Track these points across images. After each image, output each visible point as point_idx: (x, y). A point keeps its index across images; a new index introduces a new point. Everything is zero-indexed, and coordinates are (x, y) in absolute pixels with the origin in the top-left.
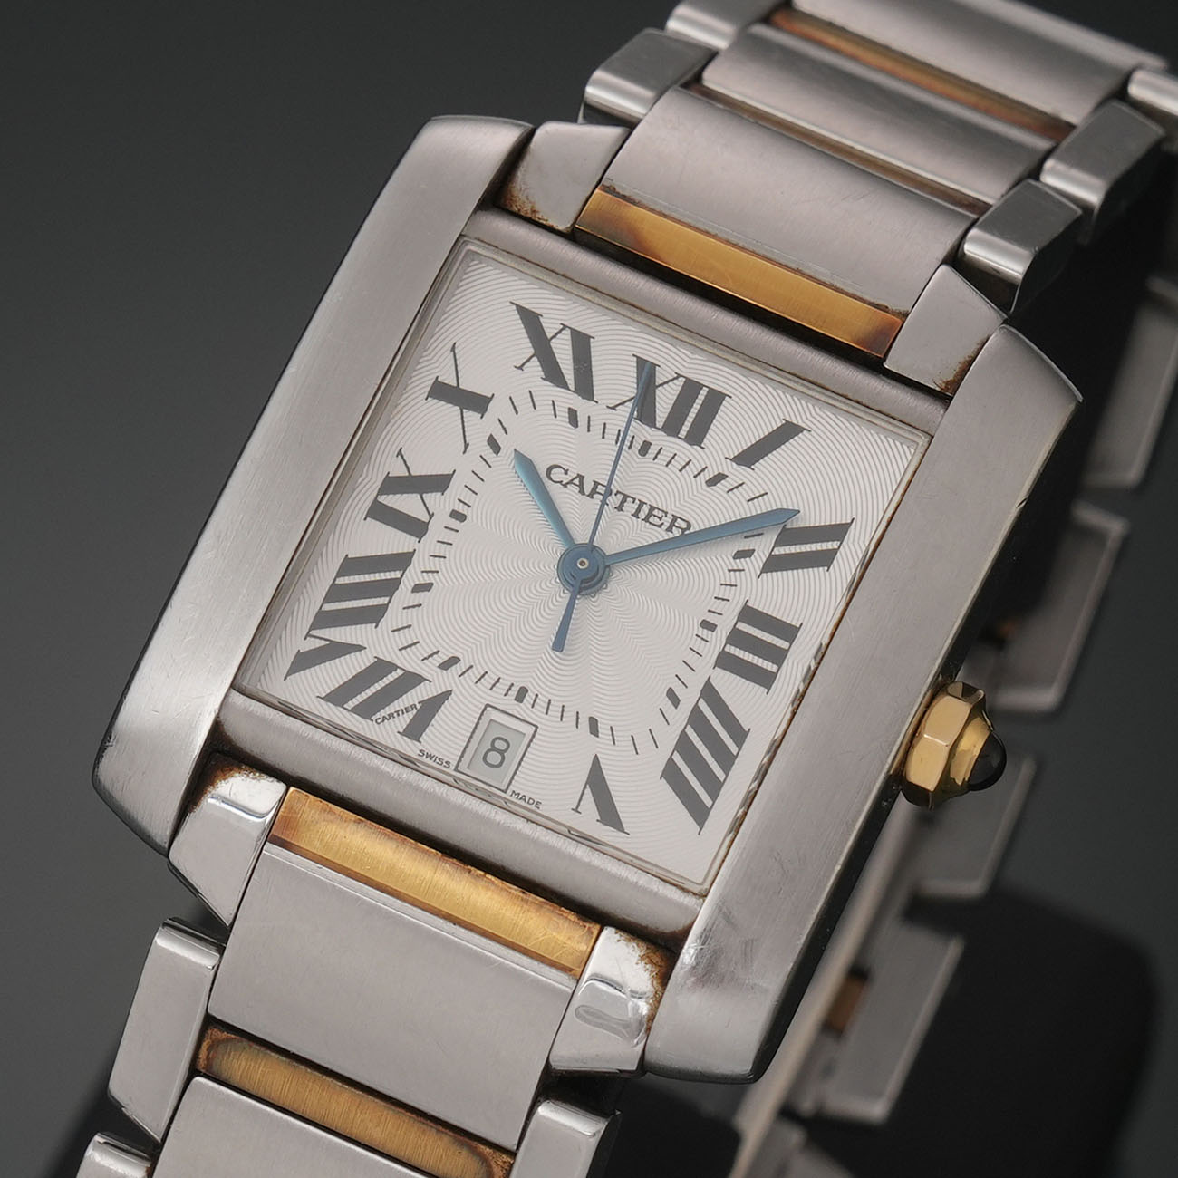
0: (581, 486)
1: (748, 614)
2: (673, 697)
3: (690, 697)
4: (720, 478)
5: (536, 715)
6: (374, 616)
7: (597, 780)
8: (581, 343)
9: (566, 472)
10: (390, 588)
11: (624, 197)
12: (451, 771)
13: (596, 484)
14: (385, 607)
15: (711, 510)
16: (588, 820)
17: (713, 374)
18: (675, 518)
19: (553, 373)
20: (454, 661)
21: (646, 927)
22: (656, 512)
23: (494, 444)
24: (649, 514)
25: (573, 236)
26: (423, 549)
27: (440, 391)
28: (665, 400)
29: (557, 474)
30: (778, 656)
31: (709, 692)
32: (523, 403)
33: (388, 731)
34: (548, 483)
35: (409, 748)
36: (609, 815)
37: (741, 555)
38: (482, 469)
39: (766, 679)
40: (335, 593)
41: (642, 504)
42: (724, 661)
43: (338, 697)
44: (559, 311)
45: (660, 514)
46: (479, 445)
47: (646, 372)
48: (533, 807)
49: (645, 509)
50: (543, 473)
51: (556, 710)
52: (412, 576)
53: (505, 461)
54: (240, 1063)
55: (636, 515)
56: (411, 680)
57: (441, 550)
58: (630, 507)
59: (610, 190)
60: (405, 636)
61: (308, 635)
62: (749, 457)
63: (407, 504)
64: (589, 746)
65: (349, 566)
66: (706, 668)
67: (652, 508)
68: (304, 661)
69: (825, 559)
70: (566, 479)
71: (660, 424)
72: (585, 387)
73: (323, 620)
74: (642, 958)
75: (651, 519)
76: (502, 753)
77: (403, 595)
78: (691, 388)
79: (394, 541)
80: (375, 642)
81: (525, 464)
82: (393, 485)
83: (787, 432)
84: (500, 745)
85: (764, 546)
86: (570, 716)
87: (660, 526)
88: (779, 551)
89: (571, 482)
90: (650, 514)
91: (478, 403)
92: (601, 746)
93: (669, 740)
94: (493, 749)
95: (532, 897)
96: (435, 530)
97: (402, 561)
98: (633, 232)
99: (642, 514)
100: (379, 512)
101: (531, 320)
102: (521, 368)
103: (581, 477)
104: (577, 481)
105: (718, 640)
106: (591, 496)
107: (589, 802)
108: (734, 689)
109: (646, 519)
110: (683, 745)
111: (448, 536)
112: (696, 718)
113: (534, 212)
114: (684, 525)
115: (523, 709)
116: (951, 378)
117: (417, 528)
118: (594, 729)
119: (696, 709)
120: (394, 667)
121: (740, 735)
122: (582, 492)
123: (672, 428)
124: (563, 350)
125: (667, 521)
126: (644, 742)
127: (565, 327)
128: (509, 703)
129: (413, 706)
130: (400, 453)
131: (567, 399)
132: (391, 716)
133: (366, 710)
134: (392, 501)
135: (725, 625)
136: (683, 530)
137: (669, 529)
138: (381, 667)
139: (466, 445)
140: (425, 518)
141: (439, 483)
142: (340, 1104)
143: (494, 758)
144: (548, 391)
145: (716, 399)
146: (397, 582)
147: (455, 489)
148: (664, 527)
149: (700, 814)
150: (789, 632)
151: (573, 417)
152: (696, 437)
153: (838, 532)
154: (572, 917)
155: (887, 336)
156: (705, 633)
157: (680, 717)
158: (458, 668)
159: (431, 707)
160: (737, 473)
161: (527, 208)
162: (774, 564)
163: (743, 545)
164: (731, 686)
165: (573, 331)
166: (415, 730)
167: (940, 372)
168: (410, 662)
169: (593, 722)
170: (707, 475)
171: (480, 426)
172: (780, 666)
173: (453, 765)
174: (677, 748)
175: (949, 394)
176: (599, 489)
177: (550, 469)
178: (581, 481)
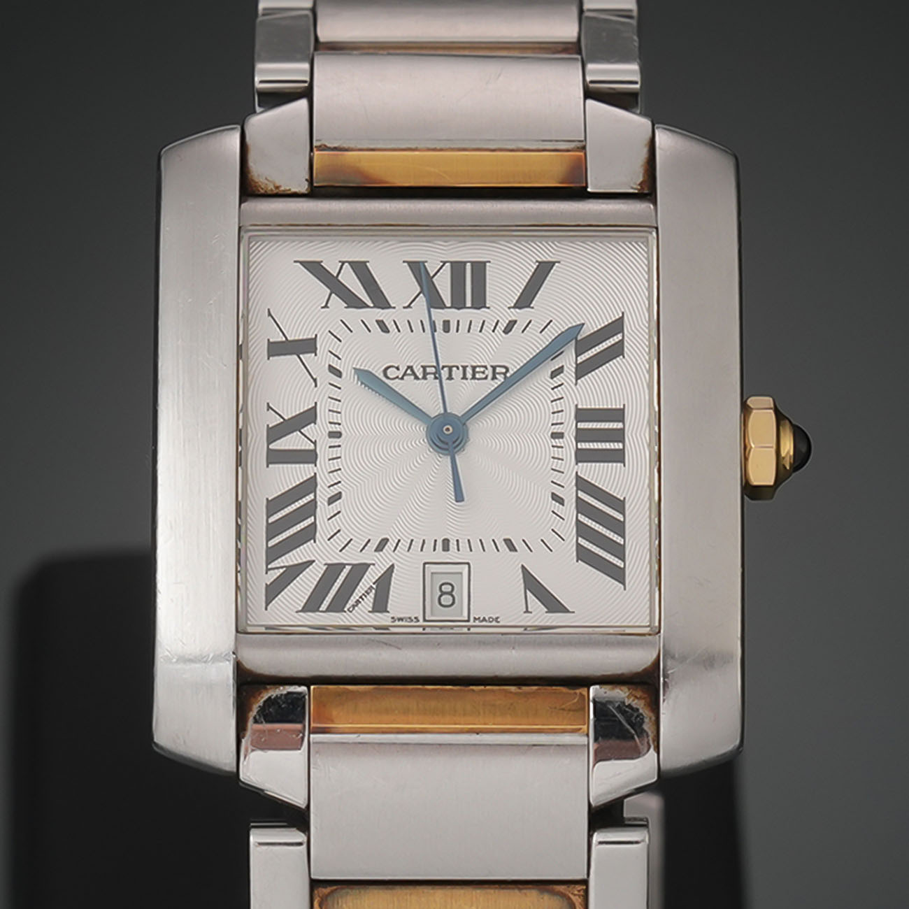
0: (414, 373)
1: (581, 415)
2: (557, 498)
3: (569, 494)
4: (512, 324)
5: (464, 555)
6: (309, 534)
7: (532, 584)
8: (361, 269)
9: (398, 368)
10: (311, 509)
11: (335, 149)
12: (421, 622)
13: (424, 368)
14: (314, 524)
15: (517, 351)
16: (539, 615)
17: (468, 252)
18: (494, 368)
19: (353, 302)
20: (384, 542)
21: (622, 674)
22: (478, 369)
23: (332, 369)
24: (474, 372)
25: (315, 192)
26: (320, 472)
27: (276, 349)
28: (443, 284)
29: (392, 373)
30: (619, 436)
31: (581, 484)
32: (341, 331)
33: (361, 614)
34: (391, 383)
35: (382, 619)
36: (553, 605)
37: (554, 374)
38: (335, 393)
39: (618, 457)
40: (272, 531)
42: (582, 456)
43: (312, 605)
44: (333, 255)
45: (482, 369)
46: (326, 377)
47: (417, 269)
48: (494, 623)
49: (469, 370)
50: (381, 376)
51: (476, 545)
52: (323, 493)
53: (348, 381)
54: (348, 905)
55: (464, 377)
56: (359, 570)
57: (335, 465)
58: (457, 374)
59: (323, 148)
60: (340, 540)
61: (268, 570)
62: (525, 301)
63: (292, 442)
64: (511, 563)
65: (273, 505)
66: (571, 468)
67: (474, 368)
68: (273, 591)
69: (617, 351)
70: (400, 374)
71: (448, 303)
72: (381, 302)
73: (273, 554)
75: (477, 376)
76: (450, 593)
77: (323, 510)
78: (458, 269)
79: (295, 474)
80: (319, 553)
81: (365, 376)
82: (275, 433)
83: (543, 270)
84: (447, 588)
85: (568, 360)
86: (489, 545)
87: (486, 378)
88: (582, 358)
89: (405, 374)
90: (474, 373)
91: (309, 346)
92: (522, 557)
93: (570, 531)
94: (443, 593)
95: (527, 689)
96: (323, 453)
97: (310, 485)
98: (359, 172)
99: (469, 375)
100: (276, 457)
101: (315, 268)
102: (326, 306)
103: (410, 367)
104: (409, 372)
105: (569, 441)
106: (424, 377)
107: (534, 603)
108: (599, 474)
109: (474, 377)
110: (582, 530)
111: (335, 452)
112: (581, 506)
113: (277, 188)
114: (503, 370)
115: (452, 555)
116: (641, 179)
117: (310, 457)
118: (512, 548)
119: (579, 500)
120: (343, 566)
121: (619, 505)
122: (417, 378)
123: (458, 303)
124: (350, 280)
125: (489, 372)
126: (552, 540)
127: (343, 263)
128: (440, 556)
129: (371, 588)
130: (269, 408)
131: (372, 314)
132: (358, 602)
133: (337, 606)
134: (279, 445)
135: (570, 430)
136: (505, 374)
137: (494, 378)
138: (333, 570)
139: (315, 380)
140: (312, 447)
141: (310, 416)
143: (446, 600)
144: (354, 315)
145: (480, 269)
146: (314, 503)
147: (323, 416)
148: (490, 377)
149: (618, 575)
150: (618, 414)
151: (381, 324)
152: (480, 302)
153: (617, 326)
154: (563, 690)
155: (579, 168)
156: (558, 442)
157: (569, 510)
158: (390, 546)
159: (384, 583)
160: (522, 315)
161: (271, 187)
162: (582, 370)
163: (556, 365)
164: (596, 473)
165: (350, 263)
166: (380, 605)
167: (631, 180)
168: (352, 557)
169: (508, 542)
170: (502, 326)
171: (318, 362)
172: (623, 442)
173: (421, 619)
174: (579, 535)
175: (646, 191)
176: (428, 370)
177: (385, 371)
178: (412, 370)
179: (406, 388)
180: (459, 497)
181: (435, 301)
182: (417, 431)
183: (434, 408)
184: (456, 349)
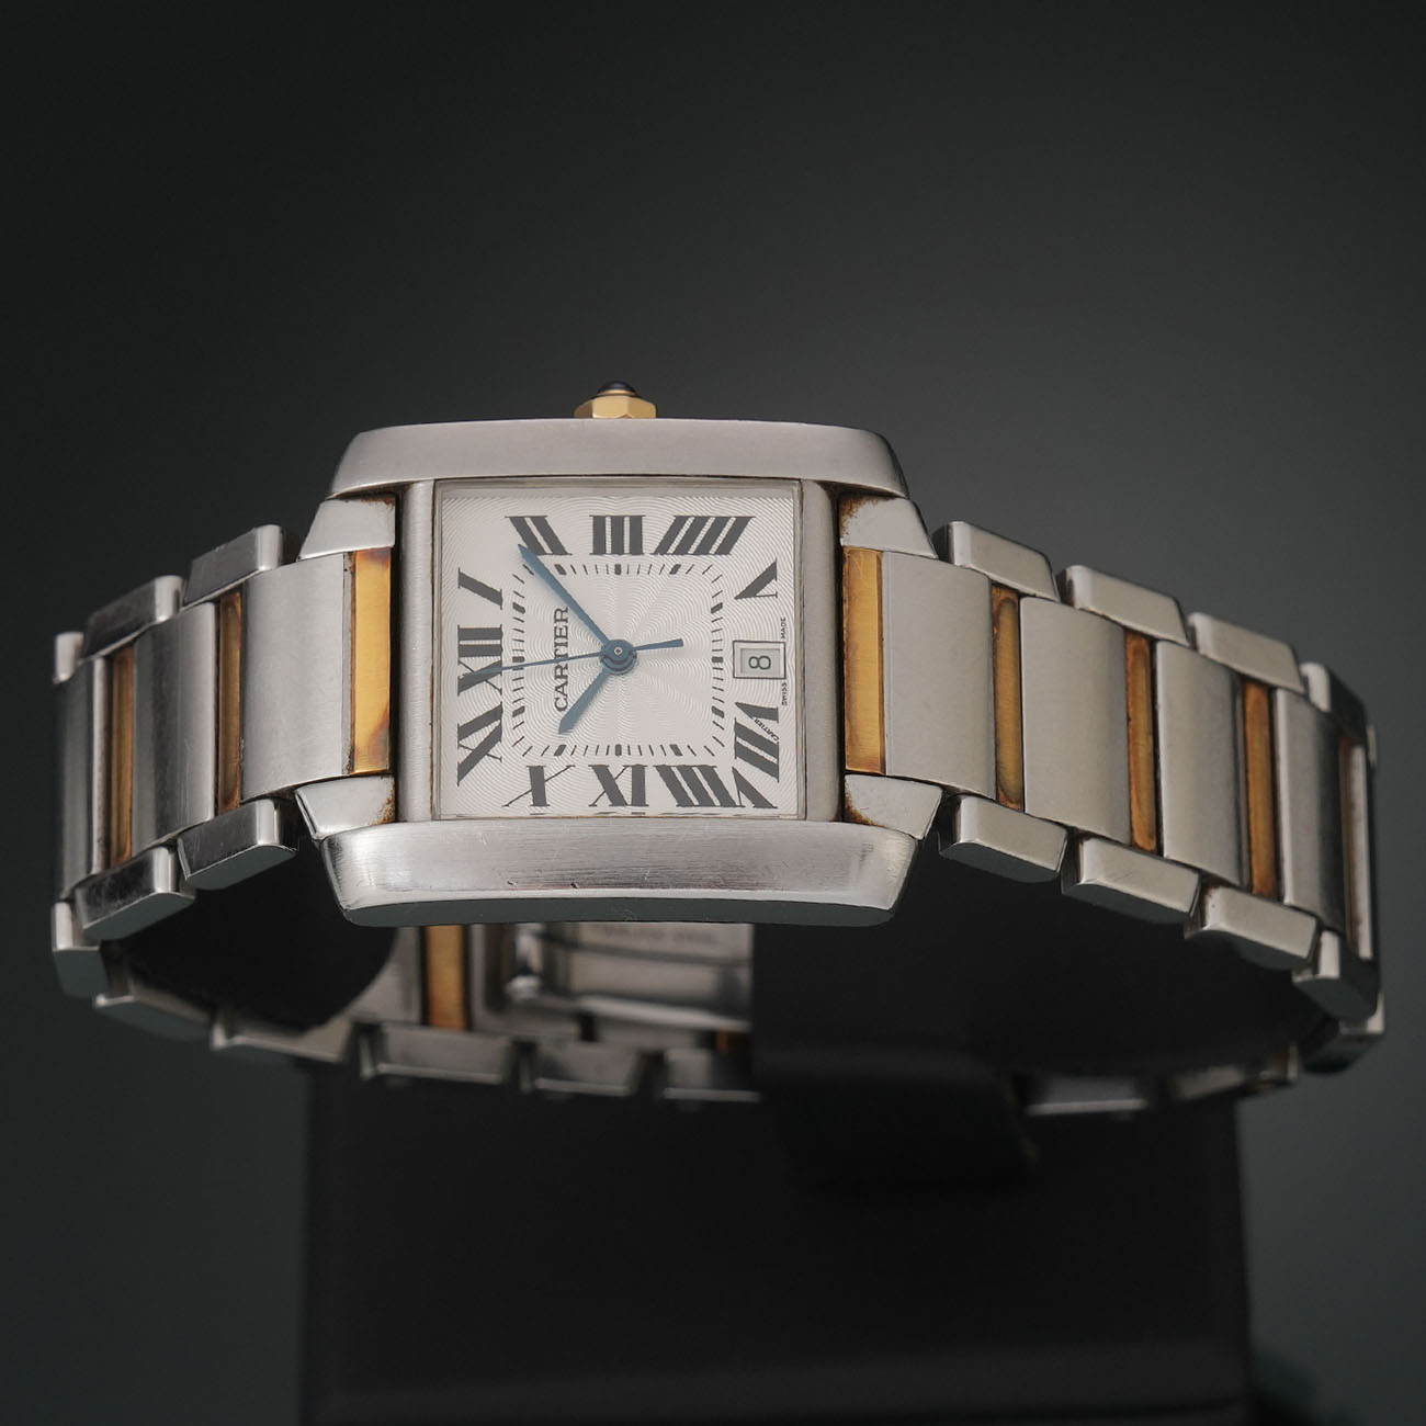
0: (562, 686)
1: (599, 549)
2: (675, 570)
3: (670, 560)
4: (516, 607)
5: (726, 646)
6: (709, 771)
7: (752, 591)
8: (465, 731)
9: (557, 699)
10: (686, 771)
11: (352, 757)
12: (787, 681)
13: (557, 677)
14: (700, 767)
15: (541, 604)
16: (780, 585)
17: (451, 642)
18: (556, 621)
19: (496, 737)
20: (715, 710)
21: (832, 516)
22: (558, 634)
23: (559, 752)
24: (561, 638)
25: (395, 770)
26: (650, 762)
27: (539, 798)
28: (479, 663)
29: (561, 703)
30: (618, 521)
31: (662, 549)
32: (523, 746)
33: (781, 731)
34: (571, 705)
36: (770, 574)
37: (562, 571)
38: (580, 750)
39: (637, 522)
40: (705, 802)
41: (556, 644)
42: (637, 549)
43: (773, 770)
44: (452, 754)
45: (558, 631)
46: (566, 757)
47: (466, 683)
49: (559, 640)
50: (565, 713)
51: (716, 636)
52: (672, 760)
53: (570, 740)
55: (566, 645)
56: (740, 730)
57: (646, 751)
58: (562, 650)
59: (351, 766)
60: (714, 746)
61: (742, 806)
62: (495, 597)
63: (625, 786)
64: (732, 608)
65: (683, 801)
66: (648, 557)
67: (556, 637)
68: (760, 801)
69: (540, 522)
70: (562, 697)
71: (498, 658)
72: (496, 713)
73: (727, 801)
74: (851, 516)
75: (564, 633)
76: (758, 660)
77: (687, 759)
78: (464, 652)
79: (654, 783)
80: (726, 764)
81: (567, 725)
82: (617, 799)
83: (466, 582)
84: (754, 662)
85: (549, 561)
86: (716, 626)
87: (567, 628)
88: (547, 549)
89: (562, 693)
90: (561, 636)
91: (537, 775)
92: (727, 599)
93: (703, 560)
94: (758, 665)
95: (845, 596)
96: (635, 760)
97: (665, 771)
98: (375, 734)
99: (564, 640)
100: (639, 798)
101: (464, 769)
102: (500, 759)
103: (556, 688)
104: (560, 690)
105: (626, 560)
106: (566, 677)
107: (770, 588)
108: (652, 536)
109: (566, 637)
110: (703, 550)
111: (635, 751)
112: (682, 550)
113: (389, 802)
114: (559, 613)
115: (727, 655)
116: (383, 504)
117: (638, 773)
118: (720, 606)
119: (677, 552)
120: (737, 744)
121: (680, 521)
123: (498, 650)
124: (475, 740)
125: (560, 624)
126: (712, 574)
127: (460, 746)
128: (727, 664)
129: (756, 721)
130: (594, 804)
131: (507, 720)
132: (769, 732)
133: (773, 749)
134: (628, 797)
135: (610, 560)
136: (562, 612)
137: (566, 620)
138: (740, 752)
139: (568, 767)
140: (630, 769)
141: (602, 772)
143: (764, 662)
144: (508, 736)
145: (464, 633)
146: (680, 767)
147: (601, 760)
149: (742, 523)
150: (599, 522)
151: (516, 713)
152: (497, 633)
153: (519, 523)
154: (846, 566)
155: (373, 555)
156: (624, 569)
157: (685, 560)
158: (719, 706)
159: (751, 711)
160: (508, 599)
161: (389, 807)
162: (558, 549)
163: (554, 572)
164: (651, 539)
165: (460, 739)
166: (772, 714)
167: (382, 513)
168: (729, 737)
169: (714, 610)
170: (518, 615)
171: (552, 766)
172: (624, 517)
173: (783, 681)
174: (707, 553)
175: (394, 499)
176: (559, 674)
177: (559, 709)
178: (559, 687)
179: (575, 691)
180: (678, 643)
181: (497, 669)
182: (616, 684)
183: (593, 668)
184: (539, 647)
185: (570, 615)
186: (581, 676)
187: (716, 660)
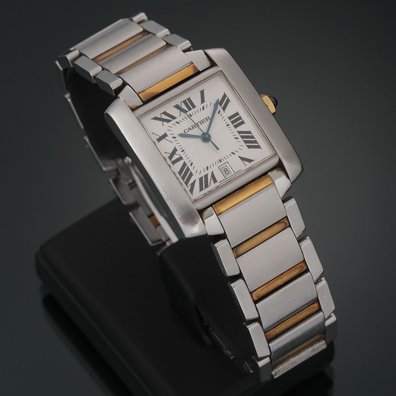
0: (191, 129)
1: (230, 118)
2: (236, 138)
3: (238, 136)
4: (203, 108)
5: (225, 161)
6: (191, 174)
7: (243, 159)
8: (165, 113)
10: (188, 169)
11: (142, 92)
12: (226, 180)
14: (191, 172)
15: (208, 112)
16: (249, 165)
17: (185, 97)
18: (206, 118)
19: (168, 121)
20: (207, 168)
21: (273, 167)
22: (203, 121)
23: (174, 138)
24: (202, 122)
25: (145, 103)
26: (185, 159)
27: (159, 140)
28: (184, 107)
29: (186, 131)
30: (240, 118)
31: (239, 132)
32: (170, 129)
33: (212, 186)
34: (187, 133)
35: (217, 184)
36: (250, 161)
37: (219, 112)
38: (177, 142)
39: (243, 123)
40: (183, 178)
41: (200, 122)
42: (236, 127)
43: (201, 189)
44: (157, 113)
45: (204, 120)
46: (173, 140)
47: (177, 107)
48: (241, 172)
49: (201, 122)
50: (184, 133)
51: (226, 157)
52: (188, 164)
53: (178, 138)
54: (241, 250)
55: (201, 124)
56: (206, 176)
57: (187, 157)
58: (199, 124)
59: (140, 93)
60: (198, 172)
61: (187, 187)
62: (203, 101)
63: (175, 157)
64: (236, 157)
65: (180, 173)
66: (235, 131)
67: (202, 121)
68: (191, 190)
69: (228, 101)
70: (188, 130)
71: (188, 110)
72: (174, 118)
73: (186, 183)
74: (277, 171)
76: (227, 170)
77: (191, 168)
78: (185, 102)
79: (181, 163)
80: (196, 177)
81: (181, 135)
82: (170, 157)
83: (202, 93)
85: (220, 108)
86: (229, 156)
88: (222, 106)
89: (189, 130)
90: (203, 122)
91: (165, 136)
92: (237, 155)
93: (243, 143)
94: (226, 171)
95: (256, 181)
96: (183, 156)
97: (185, 164)
98: (151, 93)
99: (202, 123)
100: (174, 162)
101: (156, 118)
102: (163, 125)
103: (189, 128)
104: (189, 129)
105: (231, 125)
106: (193, 129)
107: (246, 163)
108: (241, 128)
109: (203, 123)
110: (246, 142)
111: (185, 155)
113: (136, 106)
114: (208, 118)
115: (223, 162)
116: (209, 63)
117: (180, 158)
118: (234, 154)
119: (241, 136)
120: (202, 177)
121: (250, 132)
122: (192, 129)
123: (190, 109)
124: (164, 117)
125: (205, 120)
126: (241, 147)
127: (161, 114)
128: (221, 164)
129: (211, 179)
130: (166, 153)
131: (174, 121)
132: (210, 183)
133: (207, 186)
134: (173, 160)
135: (229, 122)
136: (209, 118)
137: (207, 120)
138: (201, 179)
139: (171, 142)
140: (180, 156)
141: (175, 150)
142: (259, 239)
143: (227, 172)
144: (170, 124)
145: (189, 99)
146: (188, 167)
147: (177, 148)
148: (206, 121)
149: (259, 147)
150: (237, 114)
151: (177, 122)
152: (194, 107)
153: (225, 96)
154: (263, 177)
155: (195, 68)
156: (229, 126)
157: (240, 139)
158: (209, 168)
159: (213, 176)
160: (204, 104)
161: (135, 107)
162: (224, 109)
163: (217, 111)
164: (240, 128)
165: (162, 113)
166: (215, 181)
167: (207, 64)
168: (203, 174)
169: (232, 153)
170: (202, 109)
171: (169, 138)
172: (242, 119)
174: (245, 143)
175: (212, 65)
176: (193, 126)
177: (184, 132)
178: (190, 128)
179: (191, 133)
180: (218, 149)
181: (185, 112)
182: (199, 141)
183: (199, 133)
184: (197, 118)
185: (209, 121)
186: (196, 132)
187: (220, 160)
